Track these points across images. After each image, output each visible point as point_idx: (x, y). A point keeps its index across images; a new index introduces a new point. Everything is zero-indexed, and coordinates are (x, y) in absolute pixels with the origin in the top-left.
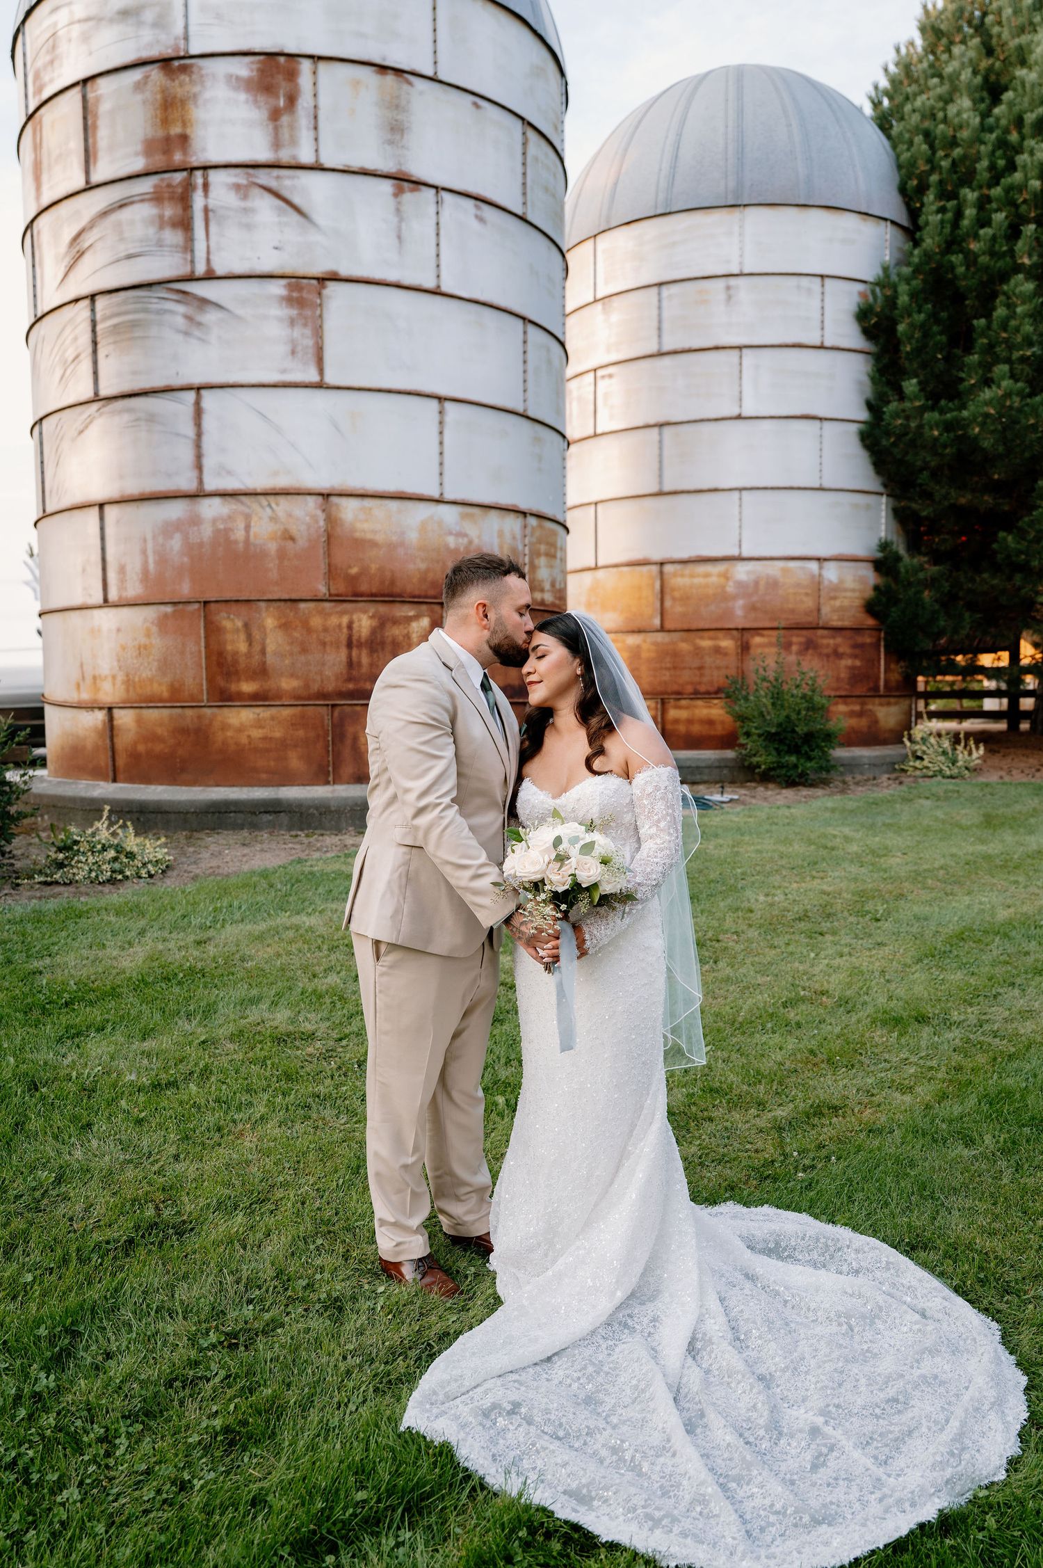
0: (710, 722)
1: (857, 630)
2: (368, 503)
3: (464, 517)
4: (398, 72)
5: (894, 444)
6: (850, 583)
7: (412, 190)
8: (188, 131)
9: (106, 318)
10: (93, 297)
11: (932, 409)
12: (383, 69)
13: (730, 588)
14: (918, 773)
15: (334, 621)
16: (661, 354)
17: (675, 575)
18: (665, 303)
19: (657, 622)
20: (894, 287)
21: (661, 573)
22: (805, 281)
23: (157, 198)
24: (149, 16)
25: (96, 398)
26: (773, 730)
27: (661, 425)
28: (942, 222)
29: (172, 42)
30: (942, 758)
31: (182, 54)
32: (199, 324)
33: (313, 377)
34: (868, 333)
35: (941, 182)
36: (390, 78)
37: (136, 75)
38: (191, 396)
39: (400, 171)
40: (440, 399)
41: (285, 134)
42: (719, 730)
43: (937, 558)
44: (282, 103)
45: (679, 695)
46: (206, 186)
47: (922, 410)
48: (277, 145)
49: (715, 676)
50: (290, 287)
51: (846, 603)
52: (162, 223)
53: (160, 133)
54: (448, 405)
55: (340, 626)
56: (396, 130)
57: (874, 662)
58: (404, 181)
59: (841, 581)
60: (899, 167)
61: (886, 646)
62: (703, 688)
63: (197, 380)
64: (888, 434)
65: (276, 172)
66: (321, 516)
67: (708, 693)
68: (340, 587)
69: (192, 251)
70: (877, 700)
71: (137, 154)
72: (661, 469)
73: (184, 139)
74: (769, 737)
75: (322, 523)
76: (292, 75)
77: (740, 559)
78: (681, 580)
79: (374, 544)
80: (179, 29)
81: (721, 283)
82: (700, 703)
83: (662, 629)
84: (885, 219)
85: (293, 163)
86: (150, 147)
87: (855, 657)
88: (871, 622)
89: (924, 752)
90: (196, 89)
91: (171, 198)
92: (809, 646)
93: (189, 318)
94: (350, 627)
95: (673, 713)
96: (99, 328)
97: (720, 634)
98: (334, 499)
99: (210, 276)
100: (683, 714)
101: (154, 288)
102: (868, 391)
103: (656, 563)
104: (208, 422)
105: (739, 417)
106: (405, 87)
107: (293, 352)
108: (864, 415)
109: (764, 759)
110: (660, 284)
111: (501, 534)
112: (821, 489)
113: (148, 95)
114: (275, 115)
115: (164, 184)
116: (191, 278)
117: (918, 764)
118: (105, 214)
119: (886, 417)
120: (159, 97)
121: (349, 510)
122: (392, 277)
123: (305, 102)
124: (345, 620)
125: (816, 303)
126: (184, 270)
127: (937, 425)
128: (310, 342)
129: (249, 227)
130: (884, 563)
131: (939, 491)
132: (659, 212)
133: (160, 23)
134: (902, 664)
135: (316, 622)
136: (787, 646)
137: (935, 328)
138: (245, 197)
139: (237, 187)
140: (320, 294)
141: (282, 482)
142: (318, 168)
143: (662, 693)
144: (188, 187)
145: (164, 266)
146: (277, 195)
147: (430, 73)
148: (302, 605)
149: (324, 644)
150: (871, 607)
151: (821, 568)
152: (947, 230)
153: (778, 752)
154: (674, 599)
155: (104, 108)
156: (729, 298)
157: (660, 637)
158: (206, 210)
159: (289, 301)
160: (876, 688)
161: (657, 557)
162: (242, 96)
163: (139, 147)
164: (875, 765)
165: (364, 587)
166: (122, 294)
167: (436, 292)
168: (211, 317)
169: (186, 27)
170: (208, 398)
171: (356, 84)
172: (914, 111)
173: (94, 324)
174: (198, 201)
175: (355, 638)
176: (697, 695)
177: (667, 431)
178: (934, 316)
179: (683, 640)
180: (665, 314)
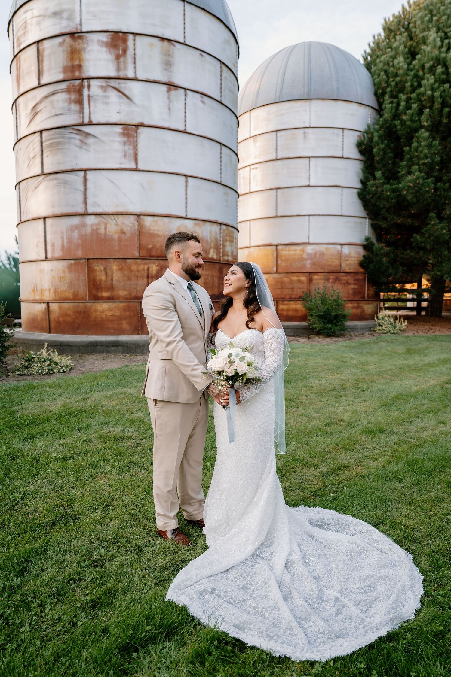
0: (296, 310)
1: (356, 273)
2: (156, 218)
3: (196, 225)
4: (169, 40)
5: (371, 198)
6: (353, 254)
7: (175, 90)
8: (81, 63)
9: (47, 141)
10: (41, 132)
11: (387, 183)
12: (163, 39)
13: (305, 256)
14: (380, 332)
15: (141, 267)
16: (277, 160)
17: (282, 250)
18: (279, 139)
19: (275, 269)
20: (372, 134)
21: (277, 249)
22: (336, 131)
23: (68, 91)
24: (65, 15)
25: (43, 174)
26: (322, 314)
27: (277, 189)
28: (392, 107)
29: (75, 26)
30: (390, 326)
31: (79, 31)
32: (86, 144)
33: (133, 166)
34: (361, 152)
35: (391, 91)
36: (166, 43)
37: (60, 39)
38: (82, 173)
39: (170, 82)
40: (186, 176)
41: (122, 65)
42: (300, 314)
43: (388, 244)
44: (121, 52)
45: (283, 299)
46: (89, 86)
47: (383, 184)
48: (118, 69)
49: (299, 292)
50: (123, 128)
51: (352, 262)
52: (70, 101)
53: (70, 64)
54: (189, 179)
55: (144, 269)
56: (168, 64)
57: (363, 287)
58: (171, 86)
59: (350, 253)
60: (374, 85)
61: (368, 280)
62: (293, 297)
63: (85, 167)
64: (369, 193)
65: (118, 81)
66: (136, 224)
67: (295, 298)
68: (144, 253)
69: (83, 113)
70: (364, 302)
71: (60, 72)
72: (277, 206)
73: (80, 66)
74: (320, 317)
75: (137, 227)
76: (125, 41)
77: (309, 244)
78: (285, 252)
79: (158, 236)
80: (78, 21)
81: (302, 131)
82: (292, 302)
83: (277, 272)
84: (369, 106)
85: (125, 77)
86: (65, 70)
87: (355, 284)
88: (362, 270)
89: (383, 323)
90: (85, 46)
91: (74, 91)
92: (337, 280)
93: (82, 141)
94: (148, 270)
95: (281, 307)
96: (44, 144)
97: (300, 274)
98: (142, 217)
99: (90, 124)
100: (285, 307)
101: (67, 128)
102: (361, 176)
103: (274, 245)
104: (89, 184)
105: (309, 186)
106: (172, 47)
107: (125, 156)
108: (359, 186)
109: (318, 326)
110: (277, 131)
111: (211, 232)
112: (342, 216)
113: (65, 48)
114: (118, 57)
115: (71, 85)
116: (82, 124)
117: (380, 328)
118: (46, 97)
119: (368, 186)
120: (69, 49)
121: (148, 221)
122: (166, 125)
123: (130, 52)
124: (146, 267)
125: (340, 140)
126: (79, 121)
127: (389, 190)
128: (132, 152)
129: (107, 103)
130: (367, 246)
131: (389, 217)
132: (277, 101)
133: (70, 18)
134: (374, 287)
135: (134, 267)
136: (328, 280)
137: (389, 151)
138: (105, 91)
139: (102, 87)
140: (136, 132)
141: (120, 209)
142: (135, 79)
143: (278, 298)
144: (81, 87)
145: (71, 119)
146: (118, 90)
147: (182, 41)
148: (128, 261)
149: (137, 277)
150: (362, 264)
151: (342, 248)
152: (394, 110)
153: (324, 323)
154: (282, 260)
155: (46, 53)
156: (305, 137)
157: (276, 276)
158: (89, 96)
159: (124, 134)
160: (364, 297)
161: (275, 243)
162: (104, 49)
163: (61, 70)
164: (363, 328)
165: (154, 253)
166: (54, 131)
167: (184, 132)
168: (91, 140)
169: (81, 20)
170: (90, 175)
171: (152, 45)
172: (380, 62)
173: (42, 143)
174: (86, 92)
175: (150, 274)
176: (291, 299)
177: (279, 191)
178: (388, 146)
179: (286, 277)
180: (279, 143)
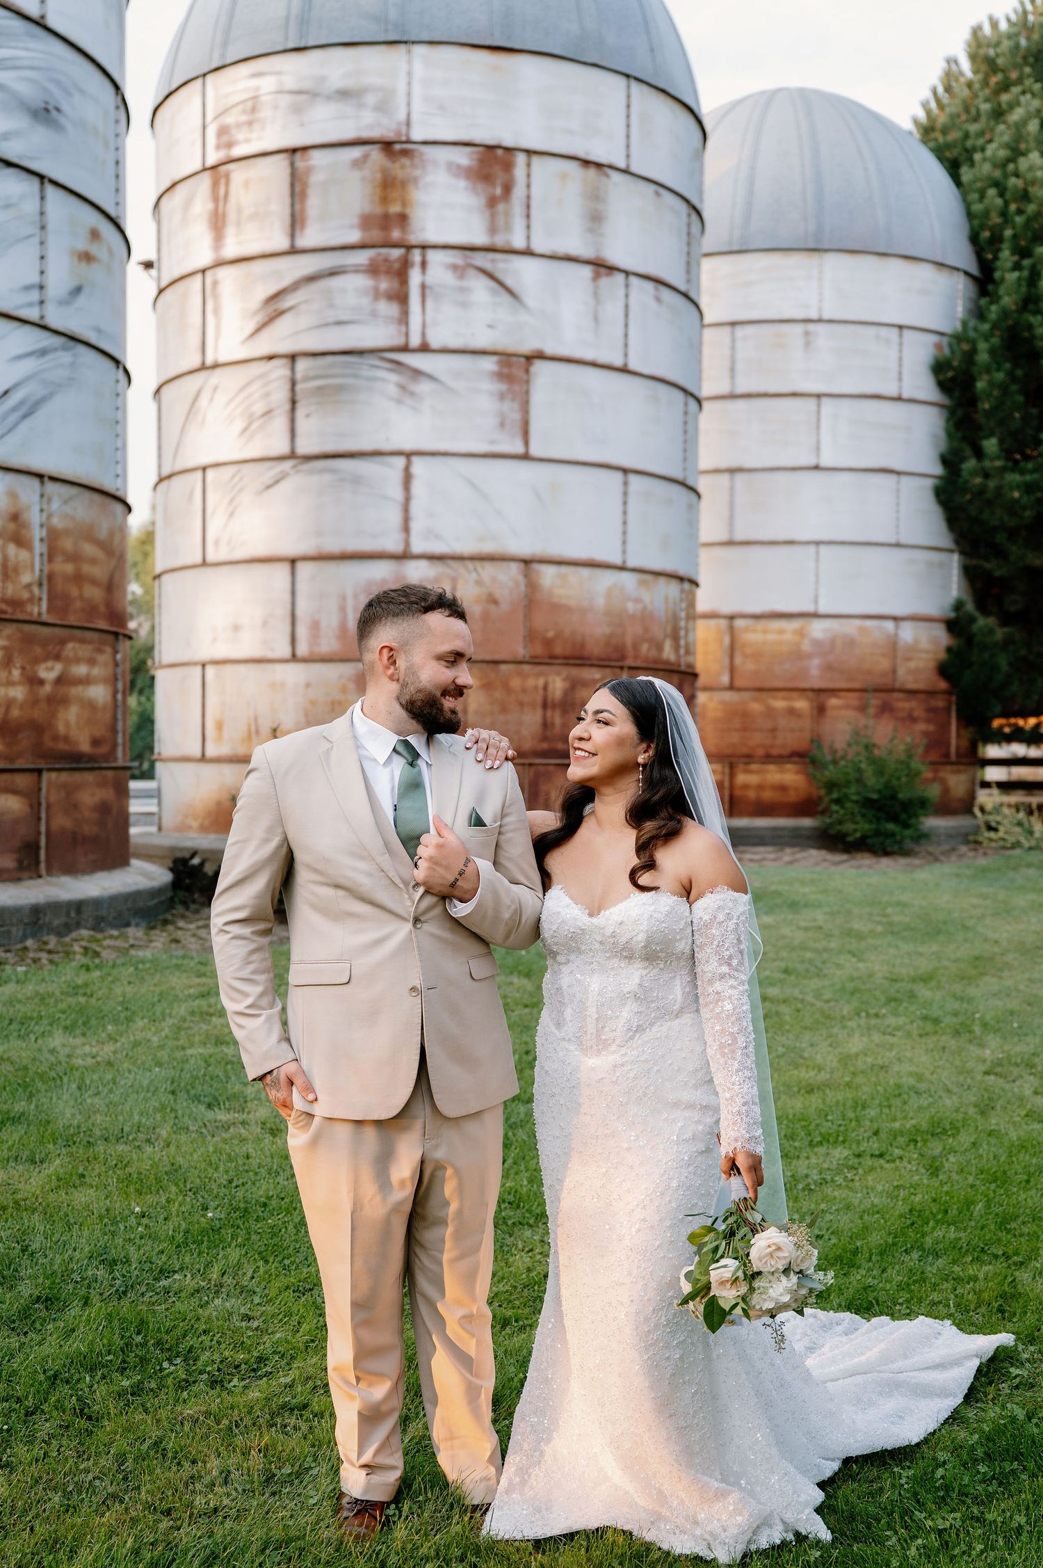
0: (783, 788)
1: (931, 693)
2: (564, 570)
3: (641, 583)
4: (599, 166)
5: (970, 502)
6: (925, 644)
7: (608, 275)
8: (408, 211)
9: (307, 379)
10: (293, 358)
11: (1013, 470)
12: (586, 163)
13: (806, 646)
14: (994, 844)
15: (531, 682)
16: (733, 396)
17: (746, 630)
18: (739, 344)
19: (725, 679)
20: (973, 343)
21: (731, 629)
22: (884, 332)
23: (373, 270)
24: (370, 99)
25: (292, 455)
26: (875, 796)
27: (732, 471)
28: (1019, 279)
29: (393, 126)
30: (1018, 829)
31: (404, 138)
32: (412, 394)
33: (519, 448)
34: (943, 386)
35: (1015, 236)
36: (592, 172)
37: (356, 152)
38: (400, 462)
39: (598, 258)
40: (625, 471)
41: (501, 221)
42: (792, 797)
43: (1006, 620)
44: (498, 191)
45: (749, 758)
46: (424, 264)
47: (1003, 470)
48: (493, 230)
49: (791, 739)
50: (501, 363)
51: (921, 664)
52: (377, 295)
53: (378, 210)
54: (633, 478)
55: (536, 688)
56: (595, 219)
57: (945, 727)
58: (602, 267)
59: (916, 641)
60: (970, 215)
61: (958, 711)
62: (775, 752)
63: (408, 446)
64: (965, 490)
65: (491, 255)
66: (521, 579)
67: (781, 757)
68: (539, 650)
69: (407, 324)
70: (949, 768)
71: (352, 227)
72: (731, 517)
73: (403, 219)
74: (868, 803)
75: (523, 588)
76: (508, 166)
77: (816, 615)
78: (753, 636)
79: (568, 609)
80: (402, 116)
81: (798, 329)
82: (771, 767)
83: (731, 687)
84: (958, 269)
85: (507, 248)
86: (366, 222)
87: (928, 721)
88: (943, 685)
89: (998, 823)
90: (418, 172)
91: (388, 272)
92: (886, 709)
93: (402, 387)
94: (545, 688)
95: (742, 778)
96: (299, 387)
97: (795, 694)
98: (536, 566)
99: (424, 348)
100: (753, 779)
101: (366, 355)
102: (943, 445)
103: (725, 617)
104: (417, 488)
105: (817, 468)
106: (604, 179)
107: (502, 425)
108: (938, 470)
109: (858, 827)
110: (733, 324)
111: (666, 599)
112: (898, 545)
113: (366, 172)
114: (492, 202)
115: (381, 258)
116: (405, 349)
117: (992, 835)
118: (311, 279)
119: (965, 474)
120: (379, 176)
121: (548, 575)
122: (589, 355)
123: (519, 192)
124: (541, 682)
125: (893, 354)
126: (399, 341)
127: (1018, 487)
128: (516, 416)
129: (465, 305)
130: (956, 624)
131: (1014, 550)
132: (735, 248)
133: (383, 107)
134: (971, 729)
135: (515, 683)
136: (862, 709)
137: (1014, 388)
138: (462, 277)
139: (455, 268)
140: (527, 371)
141: (488, 548)
142: (528, 253)
143: (729, 756)
144: (405, 265)
145: (378, 334)
146: (491, 276)
147: (622, 165)
148: (503, 667)
149: (521, 704)
150: (943, 670)
151: (897, 627)
152: (1024, 289)
153: (878, 820)
154: (745, 656)
155: (316, 179)
156: (808, 344)
157: (729, 696)
158: (423, 287)
159: (501, 376)
160: (947, 755)
161: (727, 609)
162: (462, 183)
163: (356, 221)
164: (950, 836)
165: (558, 650)
166: (329, 359)
167: (624, 370)
168: (423, 387)
169: (409, 115)
170: (418, 466)
171: (564, 177)
172: (984, 160)
173: (293, 383)
174: (415, 277)
175: (549, 700)
176: (769, 758)
177: (739, 478)
178: (1011, 374)
179: (756, 700)
180: (740, 355)
